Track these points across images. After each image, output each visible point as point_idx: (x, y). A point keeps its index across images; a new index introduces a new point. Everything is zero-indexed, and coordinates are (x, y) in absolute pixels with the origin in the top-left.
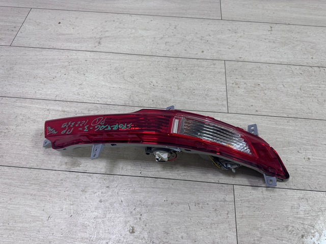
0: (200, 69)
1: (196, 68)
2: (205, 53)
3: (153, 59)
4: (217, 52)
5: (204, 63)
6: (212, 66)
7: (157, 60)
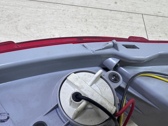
0: (115, 22)
1: (110, 20)
2: (118, 4)
3: (58, 7)
4: (132, 5)
5: (119, 16)
6: (129, 20)
7: (62, 9)
